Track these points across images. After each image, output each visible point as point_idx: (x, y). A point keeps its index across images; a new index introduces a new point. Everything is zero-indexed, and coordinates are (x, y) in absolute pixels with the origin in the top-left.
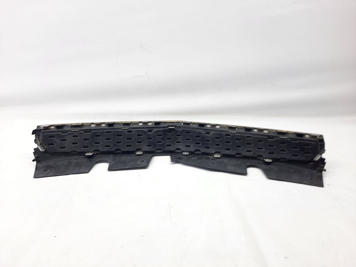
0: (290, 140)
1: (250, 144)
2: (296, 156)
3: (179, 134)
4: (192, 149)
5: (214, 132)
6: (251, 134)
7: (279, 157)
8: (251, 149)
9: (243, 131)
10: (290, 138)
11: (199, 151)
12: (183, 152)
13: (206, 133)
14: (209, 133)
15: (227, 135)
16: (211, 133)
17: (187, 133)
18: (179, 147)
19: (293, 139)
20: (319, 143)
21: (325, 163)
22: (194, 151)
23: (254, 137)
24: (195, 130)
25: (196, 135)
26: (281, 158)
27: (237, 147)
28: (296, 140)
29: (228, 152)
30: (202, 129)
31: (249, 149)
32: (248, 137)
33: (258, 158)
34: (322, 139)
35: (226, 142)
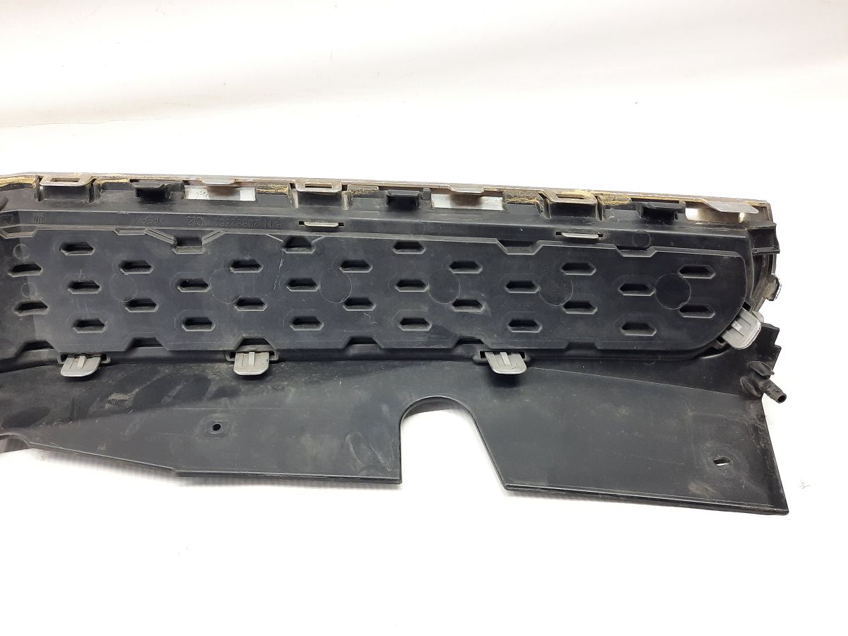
0: (612, 247)
1: (420, 284)
2: (644, 327)
3: (25, 259)
4: (114, 337)
5: (222, 232)
6: (417, 229)
7: (559, 339)
8: (423, 310)
9: (376, 212)
10: (614, 237)
11: (152, 342)
12: (64, 357)
13: (180, 242)
14: (196, 241)
15: (291, 243)
16: (205, 240)
17: (69, 247)
18: (39, 336)
19: (624, 241)
20: (754, 251)
21: (778, 350)
22: (122, 346)
23: (429, 244)
24: (112, 228)
25: (125, 256)
26: (571, 346)
27: (350, 303)
28: (639, 242)
29: (307, 337)
30: (157, 221)
31: (409, 313)
32: (400, 245)
33: (460, 351)
34: (767, 225)
35: (293, 283)
